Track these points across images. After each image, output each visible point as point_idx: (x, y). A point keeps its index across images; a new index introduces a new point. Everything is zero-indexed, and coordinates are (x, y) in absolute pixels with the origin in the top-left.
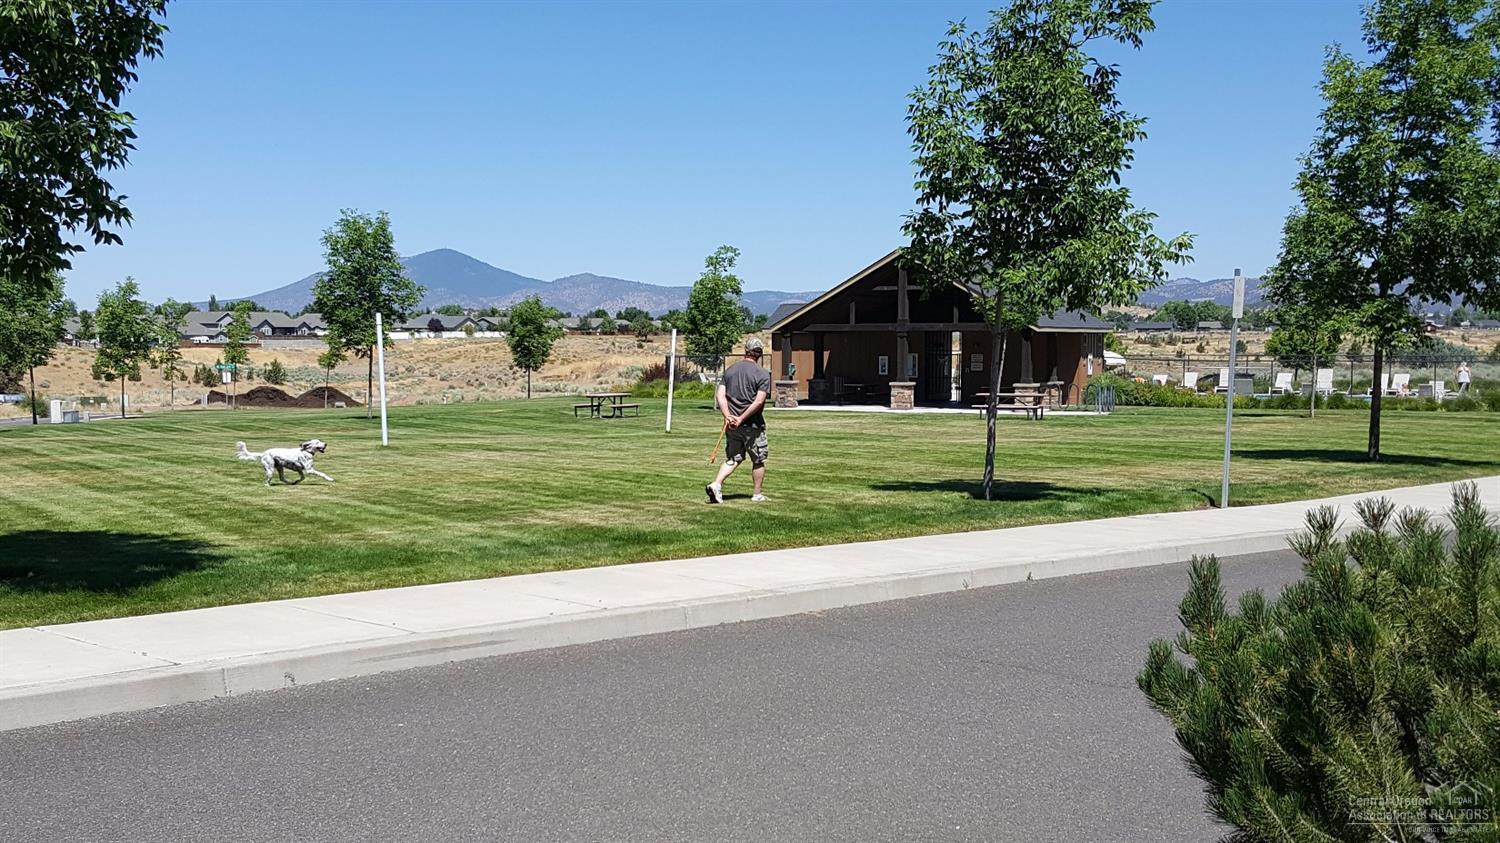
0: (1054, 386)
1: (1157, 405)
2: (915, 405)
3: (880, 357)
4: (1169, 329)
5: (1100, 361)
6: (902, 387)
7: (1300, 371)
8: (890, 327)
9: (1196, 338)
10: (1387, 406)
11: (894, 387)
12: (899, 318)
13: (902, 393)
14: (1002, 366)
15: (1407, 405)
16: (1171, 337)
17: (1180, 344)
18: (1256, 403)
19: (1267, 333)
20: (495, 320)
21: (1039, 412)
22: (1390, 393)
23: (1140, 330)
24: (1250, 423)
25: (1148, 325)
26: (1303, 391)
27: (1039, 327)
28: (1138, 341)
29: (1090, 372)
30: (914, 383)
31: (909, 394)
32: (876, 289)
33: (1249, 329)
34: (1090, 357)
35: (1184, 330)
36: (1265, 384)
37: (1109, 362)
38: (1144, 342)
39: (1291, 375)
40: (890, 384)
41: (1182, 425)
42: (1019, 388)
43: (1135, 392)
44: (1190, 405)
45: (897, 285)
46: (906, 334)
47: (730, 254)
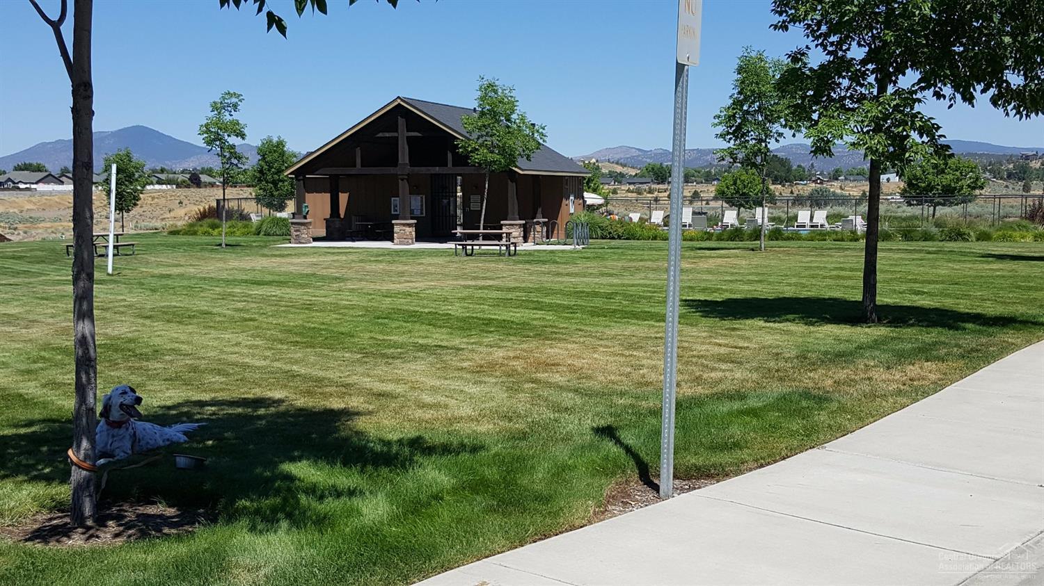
0: (538, 223)
1: (627, 239)
2: (416, 241)
3: (393, 199)
4: (649, 183)
5: (581, 201)
6: (404, 225)
7: (742, 209)
8: (392, 170)
9: (667, 189)
10: (818, 237)
11: (397, 224)
12: (400, 162)
13: (404, 230)
14: (484, 204)
15: (834, 237)
16: (650, 188)
17: (656, 193)
18: (709, 237)
19: (714, 185)
20: (163, 177)
21: (512, 248)
22: (812, 226)
23: (630, 184)
24: (706, 257)
25: (636, 180)
26: (748, 225)
27: (522, 170)
28: (629, 191)
29: (572, 211)
30: (415, 221)
31: (411, 231)
32: (378, 136)
33: (702, 183)
34: (572, 198)
35: (659, 184)
36: (715, 220)
37: (589, 202)
38: (632, 192)
39: (736, 212)
40: (393, 222)
41: (641, 260)
42: (506, 225)
43: (609, 227)
44: (655, 238)
45: (397, 131)
46: (406, 177)
47: (234, 100)
